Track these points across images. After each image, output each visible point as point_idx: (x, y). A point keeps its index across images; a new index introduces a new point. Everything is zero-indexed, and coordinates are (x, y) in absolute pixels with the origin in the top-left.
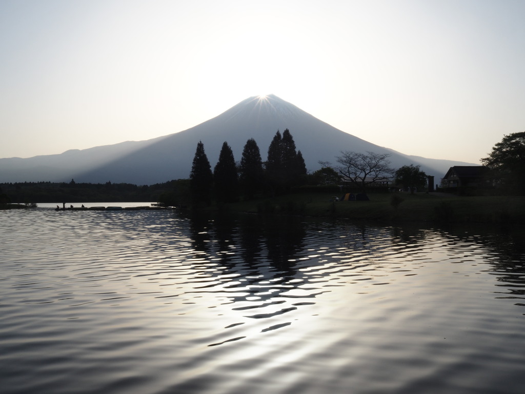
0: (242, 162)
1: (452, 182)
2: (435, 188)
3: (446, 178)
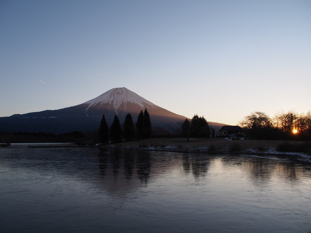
1: (223, 133)
2: (215, 135)
3: (220, 131)
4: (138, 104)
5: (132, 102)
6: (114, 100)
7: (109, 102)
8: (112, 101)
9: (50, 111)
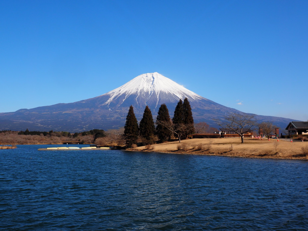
0: (157, 118)
1: (291, 132)
3: (287, 129)
4: (174, 94)
5: (166, 92)
6: (143, 90)
7: (137, 92)
8: (140, 91)
9: (63, 104)
